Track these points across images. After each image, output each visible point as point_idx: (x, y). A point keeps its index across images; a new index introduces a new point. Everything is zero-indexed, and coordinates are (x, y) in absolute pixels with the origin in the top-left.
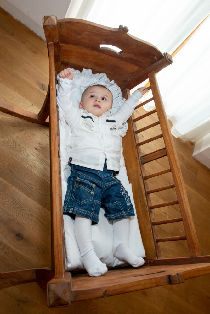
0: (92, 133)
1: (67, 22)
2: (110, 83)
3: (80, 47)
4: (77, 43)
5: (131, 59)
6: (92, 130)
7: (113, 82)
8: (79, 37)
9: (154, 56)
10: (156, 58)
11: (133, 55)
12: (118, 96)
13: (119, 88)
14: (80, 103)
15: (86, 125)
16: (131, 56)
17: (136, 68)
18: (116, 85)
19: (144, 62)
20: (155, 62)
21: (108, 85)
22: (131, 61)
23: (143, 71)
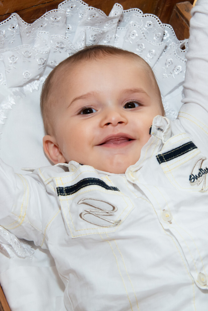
0: (123, 234)
2: (112, 19)
6: (118, 223)
7: (117, 9)
12: (163, 45)
13: (152, 19)
14: (47, 142)
15: (87, 217)
18: (136, 14)
21: (106, 27)
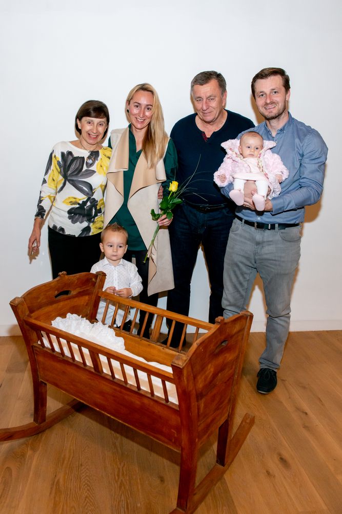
1: (28, 294)
3: (43, 308)
4: (40, 307)
5: (80, 293)
8: (39, 301)
9: (92, 279)
10: (94, 280)
11: (79, 289)
16: (78, 290)
17: (87, 297)
19: (88, 288)
20: (96, 283)
22: (80, 294)
23: (93, 296)
